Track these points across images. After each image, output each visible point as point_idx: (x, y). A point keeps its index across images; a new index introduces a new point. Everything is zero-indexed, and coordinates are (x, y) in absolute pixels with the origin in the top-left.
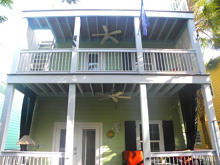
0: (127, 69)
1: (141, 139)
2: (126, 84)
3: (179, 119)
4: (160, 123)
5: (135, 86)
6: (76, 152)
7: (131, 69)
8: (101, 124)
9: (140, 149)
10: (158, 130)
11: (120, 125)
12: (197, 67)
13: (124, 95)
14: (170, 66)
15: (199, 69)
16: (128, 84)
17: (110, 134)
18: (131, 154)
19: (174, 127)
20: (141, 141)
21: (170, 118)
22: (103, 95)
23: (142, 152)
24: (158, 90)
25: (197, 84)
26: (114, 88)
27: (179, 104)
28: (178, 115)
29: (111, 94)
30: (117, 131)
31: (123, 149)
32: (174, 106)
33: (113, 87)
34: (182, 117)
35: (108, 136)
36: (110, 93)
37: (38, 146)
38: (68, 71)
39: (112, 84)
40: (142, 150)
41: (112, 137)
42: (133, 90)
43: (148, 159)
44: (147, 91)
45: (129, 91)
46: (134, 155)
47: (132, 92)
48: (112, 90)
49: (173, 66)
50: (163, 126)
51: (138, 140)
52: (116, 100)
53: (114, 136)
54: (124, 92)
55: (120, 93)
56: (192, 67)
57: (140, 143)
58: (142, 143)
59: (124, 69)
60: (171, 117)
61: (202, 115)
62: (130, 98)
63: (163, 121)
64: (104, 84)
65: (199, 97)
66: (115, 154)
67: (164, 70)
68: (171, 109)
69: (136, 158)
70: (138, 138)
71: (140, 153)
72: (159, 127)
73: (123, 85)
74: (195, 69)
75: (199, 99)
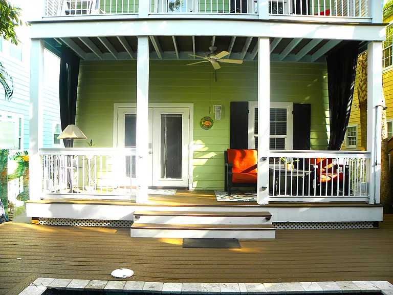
0: (238, 11)
1: (256, 132)
2: (235, 38)
3: (322, 102)
4: (289, 107)
5: (250, 41)
6: (151, 150)
7: (245, 11)
8: (191, 106)
9: (254, 147)
10: (285, 118)
11: (222, 108)
12: (367, 10)
13: (231, 57)
14: (316, 6)
15: (369, 14)
16: (238, 38)
17: (206, 123)
18: (239, 154)
19: (311, 116)
20: (256, 135)
21: (306, 99)
22: (194, 56)
23: (255, 152)
24: (291, 50)
25: (360, 41)
26: (213, 45)
27: (324, 77)
28: (322, 95)
29: (209, 56)
30: (217, 118)
31: (226, 147)
32: (316, 80)
33: (211, 43)
34: (327, 99)
35: (202, 126)
36: (207, 53)
37: (91, 142)
38: (134, 13)
39: (211, 37)
40: (256, 149)
41: (208, 127)
42: (247, 49)
43: (264, 159)
44: (271, 52)
45: (241, 51)
46: (244, 156)
47: (245, 53)
48: (210, 48)
49: (322, 7)
50: (293, 113)
51: (251, 133)
52: (216, 66)
53: (211, 126)
54: (230, 52)
55: (224, 53)
56: (358, 10)
57: (254, 139)
58: (257, 139)
59: (232, 11)
60: (308, 98)
61: (365, 99)
62: (240, 62)
63: (295, 105)
64: (196, 37)
65: (364, 67)
66: (213, 154)
67: (304, 13)
68: (310, 85)
69: (246, 160)
70: (251, 130)
71: (252, 153)
72: (288, 113)
73: (229, 38)
74: (362, 13)
75: (364, 69)
